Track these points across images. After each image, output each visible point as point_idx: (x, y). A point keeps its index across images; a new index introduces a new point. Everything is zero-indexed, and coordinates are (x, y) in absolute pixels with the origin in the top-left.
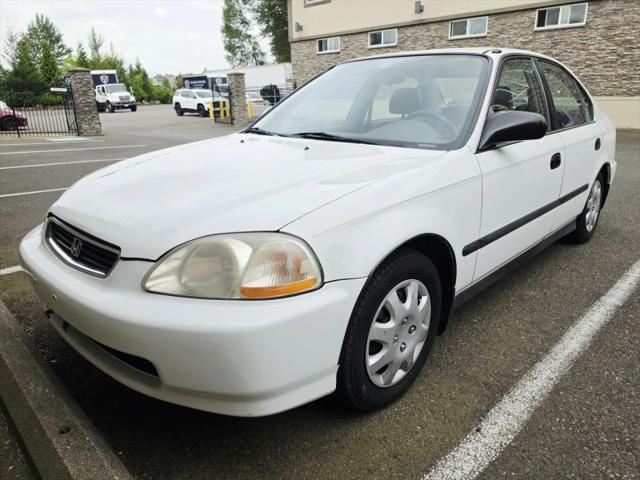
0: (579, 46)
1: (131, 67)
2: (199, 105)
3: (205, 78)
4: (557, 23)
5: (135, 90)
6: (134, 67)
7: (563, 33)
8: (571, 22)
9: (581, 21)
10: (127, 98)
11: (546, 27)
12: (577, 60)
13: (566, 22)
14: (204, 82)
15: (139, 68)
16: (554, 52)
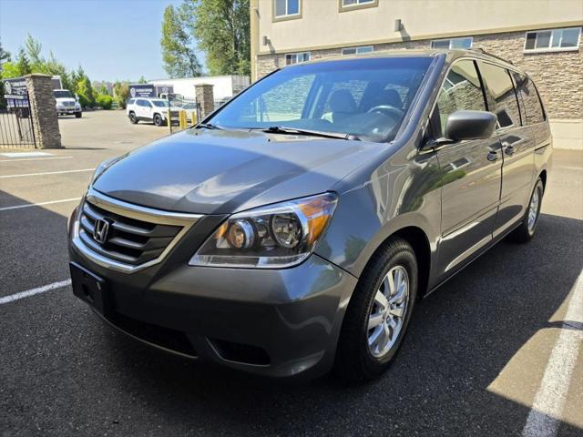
0: (572, 70)
1: (73, 73)
2: (155, 114)
3: (151, 87)
4: (547, 46)
5: (80, 96)
6: (77, 74)
7: (555, 56)
8: (563, 45)
9: (575, 46)
10: (72, 103)
11: (536, 50)
12: (570, 83)
13: (557, 45)
14: (151, 90)
15: (81, 75)
16: (545, 74)
